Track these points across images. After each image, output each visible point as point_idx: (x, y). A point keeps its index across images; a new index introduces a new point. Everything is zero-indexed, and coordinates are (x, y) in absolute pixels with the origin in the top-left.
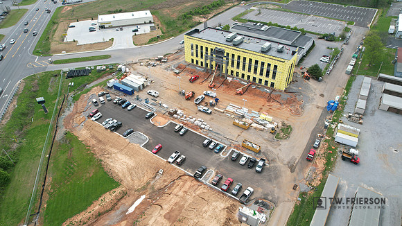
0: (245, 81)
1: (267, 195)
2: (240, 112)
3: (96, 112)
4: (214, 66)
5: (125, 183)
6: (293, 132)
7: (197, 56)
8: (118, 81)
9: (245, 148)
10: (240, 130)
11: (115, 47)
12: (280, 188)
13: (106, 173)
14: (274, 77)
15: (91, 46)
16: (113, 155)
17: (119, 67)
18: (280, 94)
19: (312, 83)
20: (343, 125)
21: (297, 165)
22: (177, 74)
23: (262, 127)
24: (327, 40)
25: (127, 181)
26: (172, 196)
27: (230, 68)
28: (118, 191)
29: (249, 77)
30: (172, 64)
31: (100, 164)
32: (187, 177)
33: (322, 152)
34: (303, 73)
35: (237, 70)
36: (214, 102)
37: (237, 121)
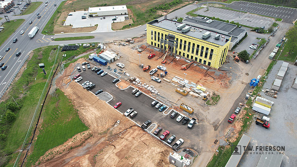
0: (189, 60)
1: (194, 145)
2: (182, 83)
3: (79, 76)
4: (167, 48)
5: (92, 128)
6: (220, 101)
7: (155, 40)
8: (97, 55)
9: (182, 109)
10: (180, 96)
11: (98, 30)
12: (204, 141)
13: (80, 120)
14: (211, 58)
15: (82, 29)
16: (87, 107)
17: (99, 45)
18: (214, 71)
19: (241, 65)
20: (260, 98)
21: (219, 125)
22: (140, 52)
23: (197, 95)
24: (257, 32)
25: (94, 126)
26: (123, 140)
27: (178, 50)
28: (86, 133)
29: (192, 57)
30: (137, 45)
31: (77, 113)
32: (136, 127)
33: (240, 117)
34: (234, 56)
35: (184, 52)
36: (164, 74)
37: (179, 89)
